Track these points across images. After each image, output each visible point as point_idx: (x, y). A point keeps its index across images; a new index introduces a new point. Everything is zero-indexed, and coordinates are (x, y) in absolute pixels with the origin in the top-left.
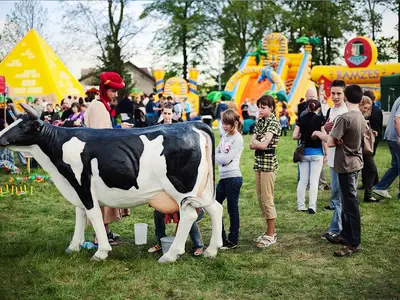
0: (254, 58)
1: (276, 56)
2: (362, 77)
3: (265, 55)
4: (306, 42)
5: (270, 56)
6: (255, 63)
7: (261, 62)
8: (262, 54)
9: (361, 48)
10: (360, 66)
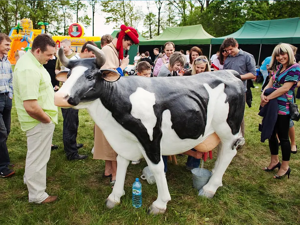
0: (16, 30)
1: (27, 30)
2: (78, 42)
3: (22, 29)
4: (42, 24)
5: (24, 30)
6: (16, 33)
7: (20, 32)
8: (20, 29)
9: (77, 29)
10: (77, 37)
